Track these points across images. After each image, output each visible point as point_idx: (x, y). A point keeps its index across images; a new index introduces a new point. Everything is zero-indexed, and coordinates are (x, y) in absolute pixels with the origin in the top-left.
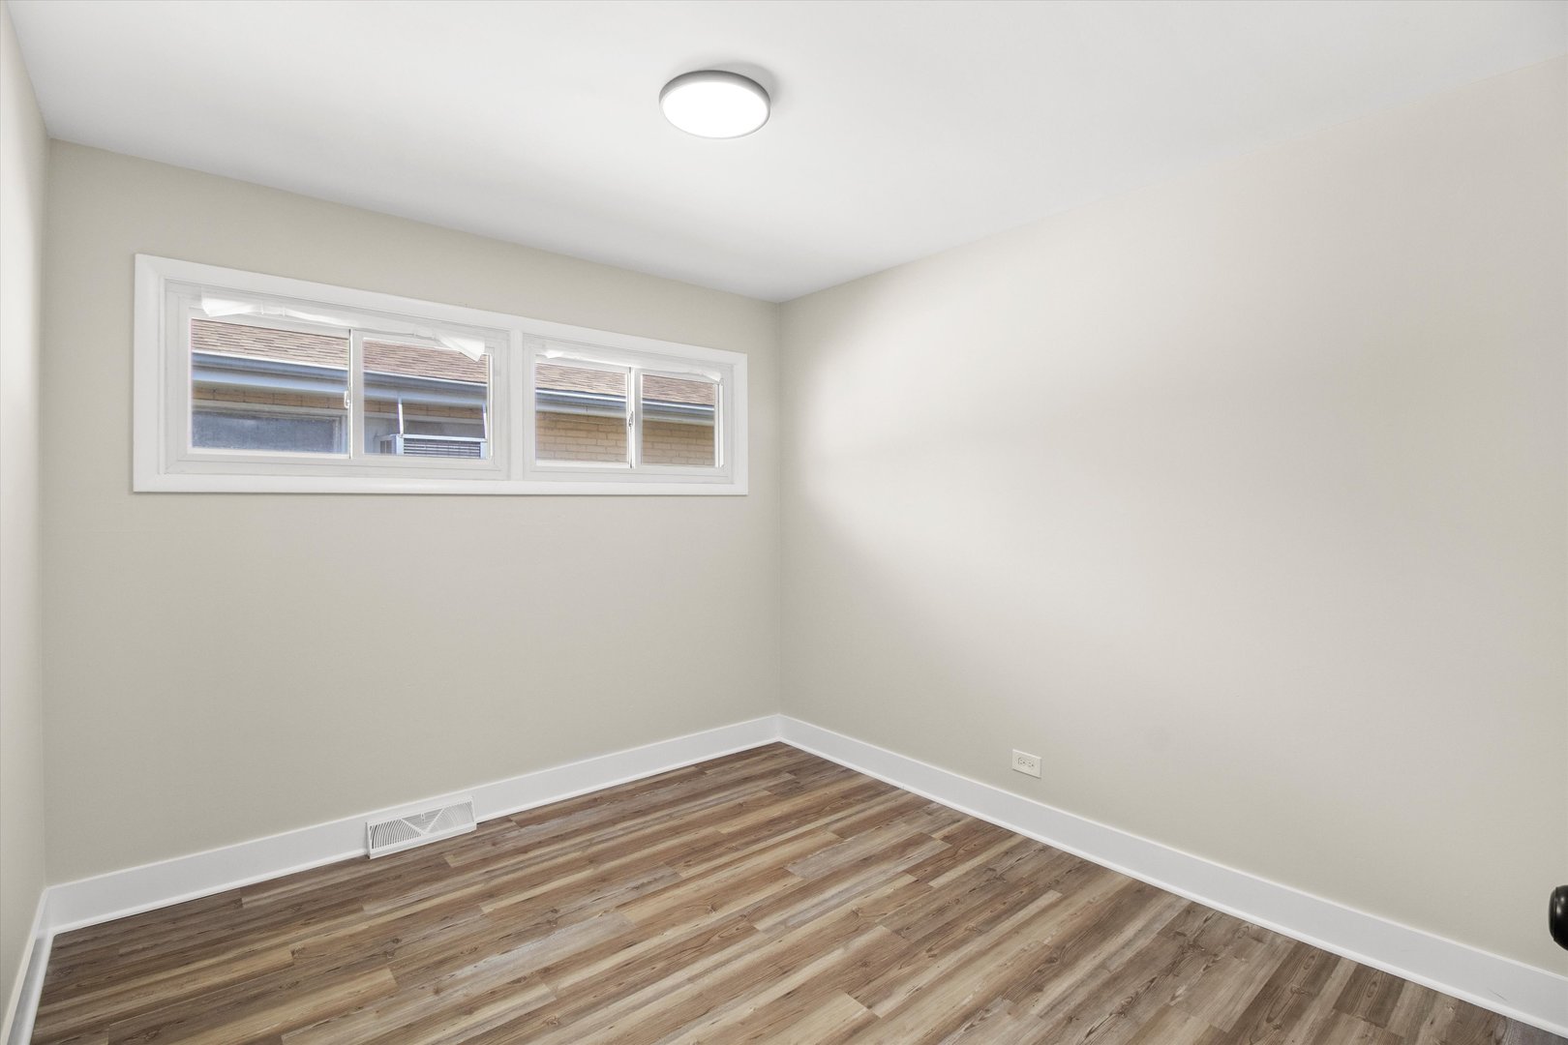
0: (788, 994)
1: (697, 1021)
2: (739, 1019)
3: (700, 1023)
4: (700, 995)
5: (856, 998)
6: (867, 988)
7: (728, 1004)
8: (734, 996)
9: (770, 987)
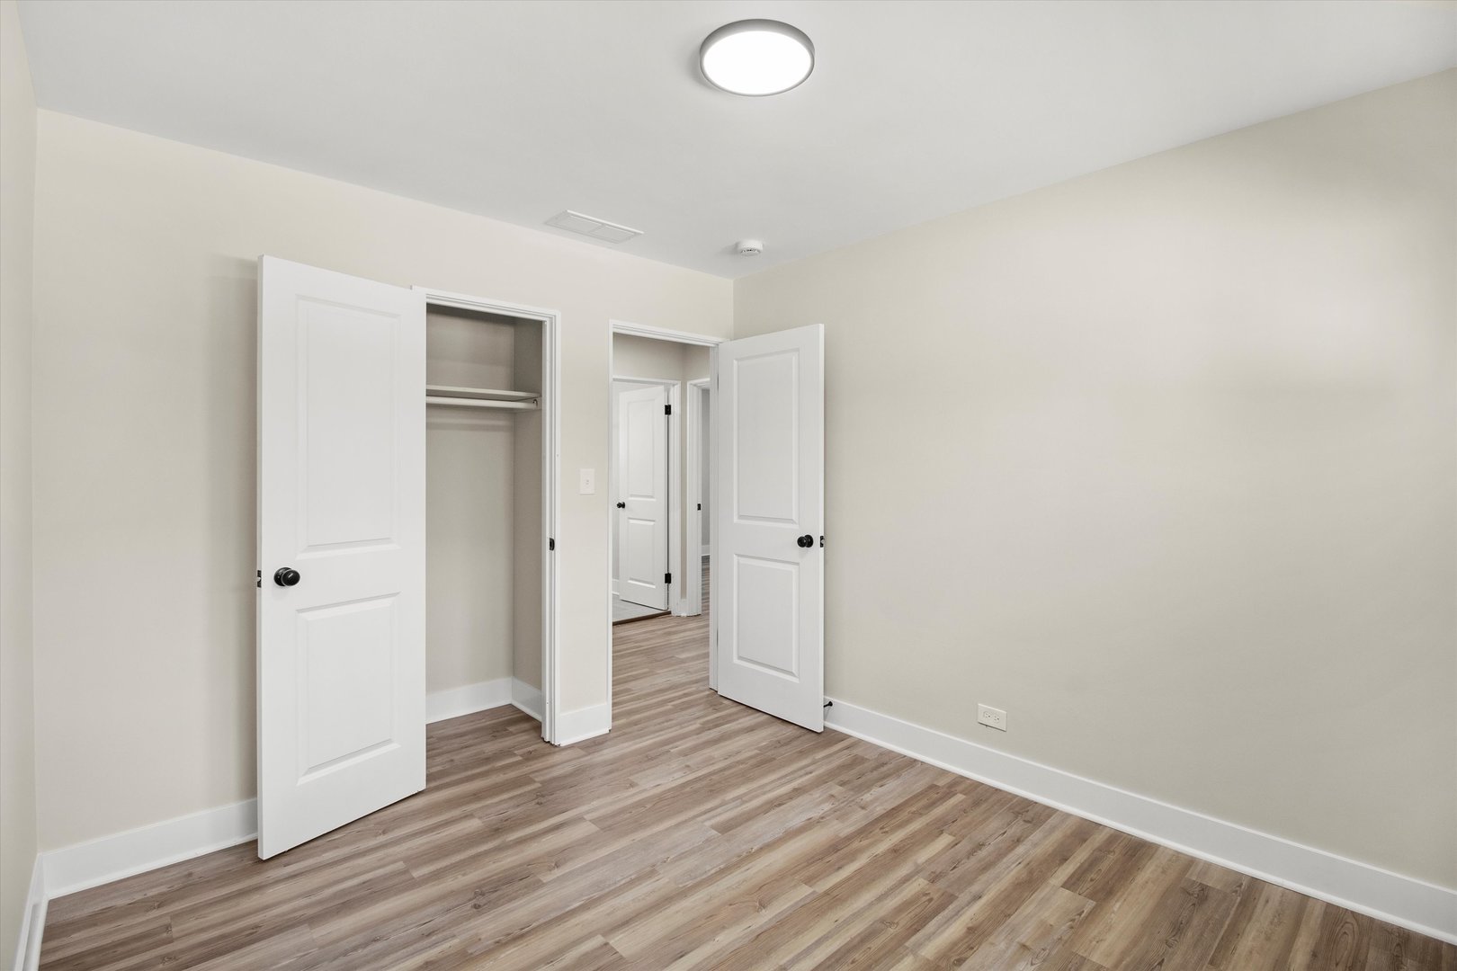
0: (681, 957)
1: (765, 928)
2: (726, 931)
3: (761, 927)
4: (769, 952)
5: (617, 952)
6: (601, 964)
7: (741, 944)
8: (736, 952)
9: (701, 962)
